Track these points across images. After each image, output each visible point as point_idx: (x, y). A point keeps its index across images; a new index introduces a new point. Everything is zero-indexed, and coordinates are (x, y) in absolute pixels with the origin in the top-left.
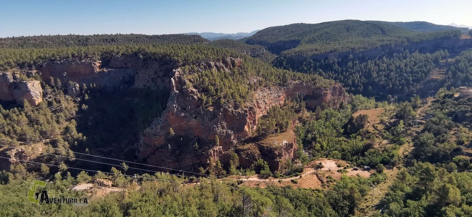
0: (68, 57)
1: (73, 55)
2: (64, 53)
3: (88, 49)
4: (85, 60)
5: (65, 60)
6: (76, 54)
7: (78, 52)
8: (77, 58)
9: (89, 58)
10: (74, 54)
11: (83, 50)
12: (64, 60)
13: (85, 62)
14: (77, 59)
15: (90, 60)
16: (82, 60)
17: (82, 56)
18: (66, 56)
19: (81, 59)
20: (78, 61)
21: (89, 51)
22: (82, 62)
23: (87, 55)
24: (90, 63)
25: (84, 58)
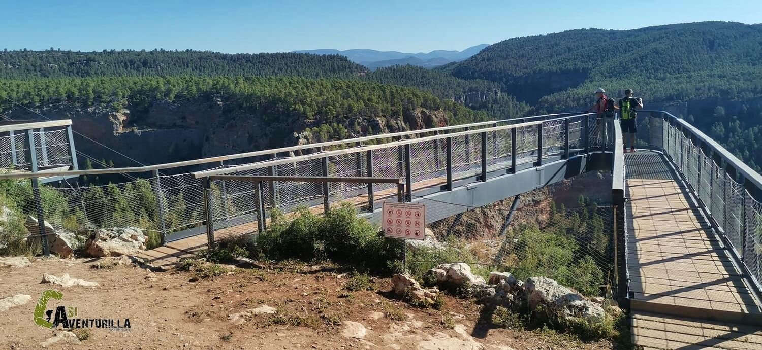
0: (58, 101)
1: (70, 96)
2: (50, 91)
3: (102, 83)
4: (94, 108)
5: (51, 105)
6: (77, 94)
7: (80, 91)
8: (78, 102)
9: (104, 102)
10: (73, 93)
11: (92, 85)
12: (49, 107)
13: (94, 112)
14: (77, 104)
15: (106, 107)
16: (89, 107)
17: (88, 98)
18: (54, 98)
19: (85, 105)
20: (80, 110)
21: (104, 89)
22: (87, 112)
23: (99, 97)
24: (106, 116)
25: (93, 103)
